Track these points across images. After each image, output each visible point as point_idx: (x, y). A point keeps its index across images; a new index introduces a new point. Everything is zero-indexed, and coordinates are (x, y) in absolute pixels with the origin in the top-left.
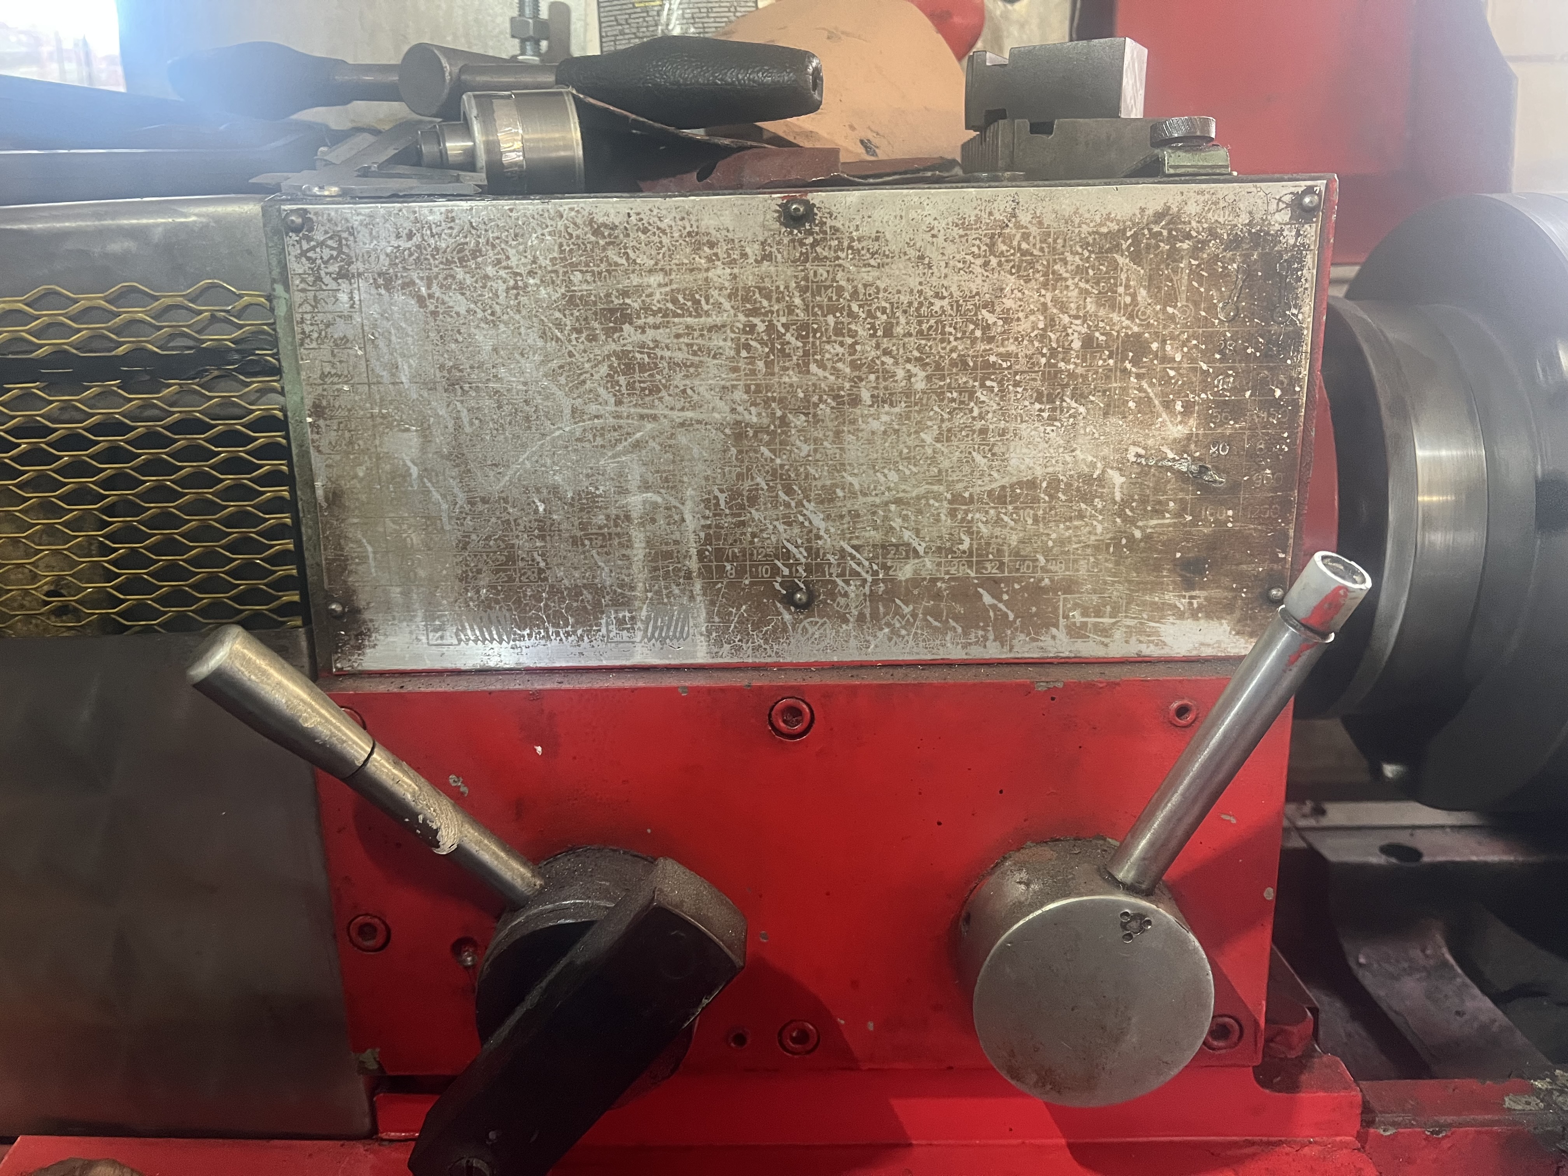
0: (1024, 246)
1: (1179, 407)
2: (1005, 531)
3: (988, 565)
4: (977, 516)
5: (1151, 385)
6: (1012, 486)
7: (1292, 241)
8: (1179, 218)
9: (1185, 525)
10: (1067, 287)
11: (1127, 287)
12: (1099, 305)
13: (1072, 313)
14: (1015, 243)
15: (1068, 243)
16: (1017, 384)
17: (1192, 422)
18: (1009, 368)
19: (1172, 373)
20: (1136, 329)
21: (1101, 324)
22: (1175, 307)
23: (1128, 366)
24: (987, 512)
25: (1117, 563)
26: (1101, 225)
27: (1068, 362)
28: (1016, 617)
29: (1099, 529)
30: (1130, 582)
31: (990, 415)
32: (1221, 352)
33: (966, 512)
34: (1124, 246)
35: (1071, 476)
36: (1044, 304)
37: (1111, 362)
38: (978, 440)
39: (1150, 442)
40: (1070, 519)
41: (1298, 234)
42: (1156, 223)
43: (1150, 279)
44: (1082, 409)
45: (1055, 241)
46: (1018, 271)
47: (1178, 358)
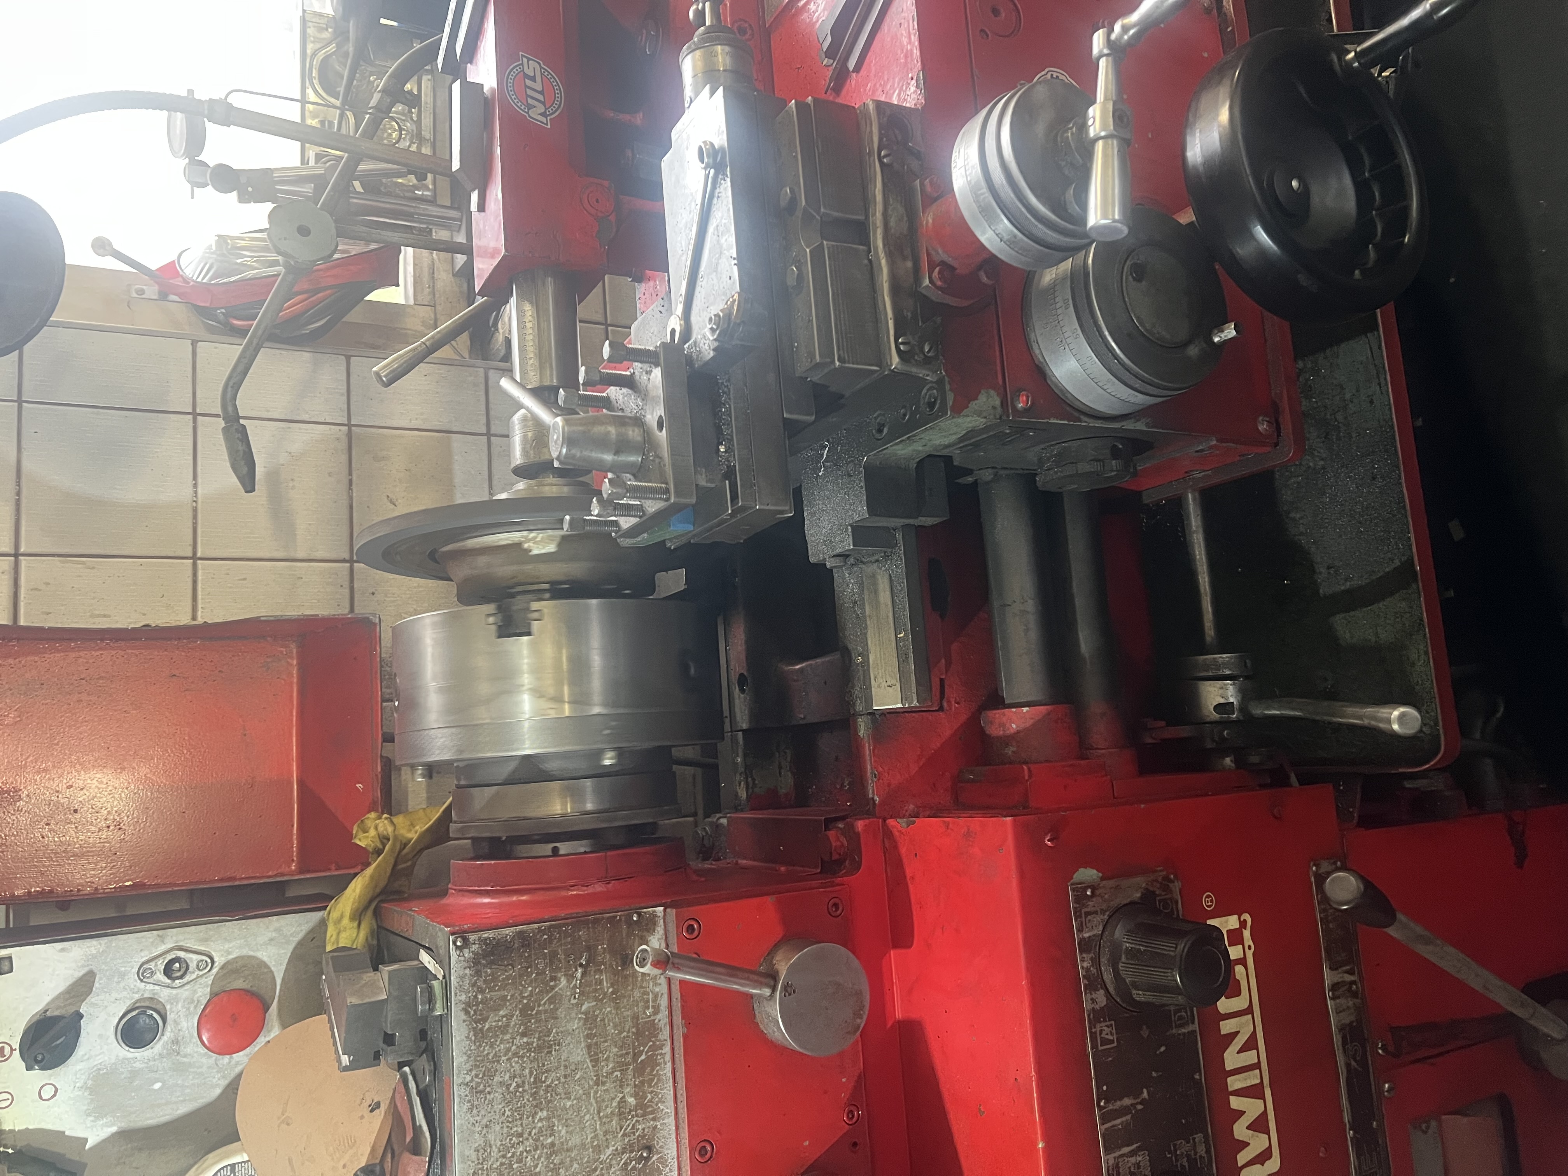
0: (481, 1076)
1: (552, 984)
2: (611, 1055)
3: (627, 1060)
4: (604, 1071)
5: (543, 999)
6: (590, 1057)
7: (477, 946)
8: (467, 1002)
9: (606, 968)
12: (507, 1032)
13: (511, 1044)
14: (479, 1081)
15: (479, 1054)
16: (544, 1065)
17: (559, 975)
18: (536, 1070)
19: (537, 990)
20: (518, 1012)
21: (516, 1030)
22: (507, 995)
23: (535, 1012)
24: (603, 1066)
25: (624, 997)
26: (471, 1040)
28: (651, 1041)
29: (608, 1009)
30: (633, 989)
31: (558, 1075)
32: (527, 968)
33: (603, 1076)
34: (480, 1026)
35: (585, 1028)
38: (569, 1079)
39: (569, 993)
40: (605, 1024)
41: (474, 943)
42: (469, 1013)
43: (495, 1010)
44: (554, 1031)
45: (478, 1061)
46: (492, 1076)
47: (530, 989)
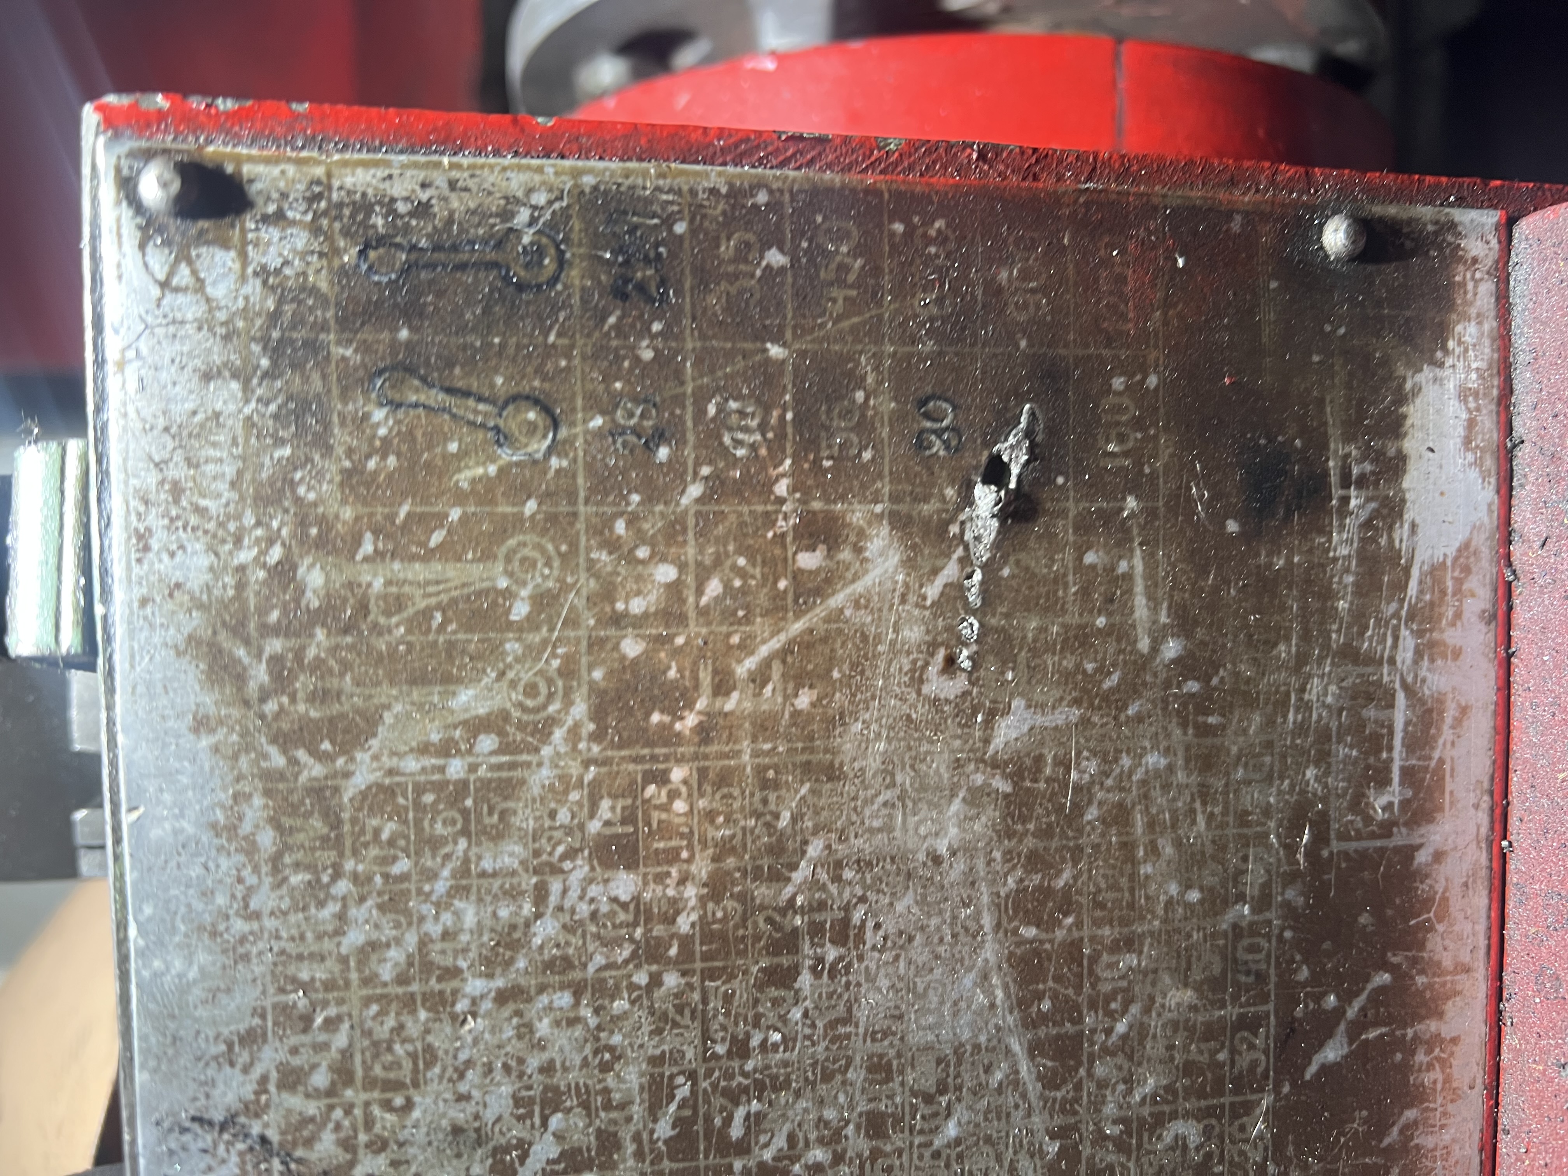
1: (808, 560)
2: (1154, 1023)
3: (1244, 1061)
4: (1110, 1109)
6: (1029, 1023)
9: (1151, 513)
10: (446, 935)
11: (446, 749)
17: (857, 515)
19: (714, 587)
20: (580, 709)
21: (564, 816)
23: (691, 720)
27: (675, 907)
32: (650, 444)
33: (1101, 1138)
36: (502, 998)
37: (677, 774)
47: (666, 573)
